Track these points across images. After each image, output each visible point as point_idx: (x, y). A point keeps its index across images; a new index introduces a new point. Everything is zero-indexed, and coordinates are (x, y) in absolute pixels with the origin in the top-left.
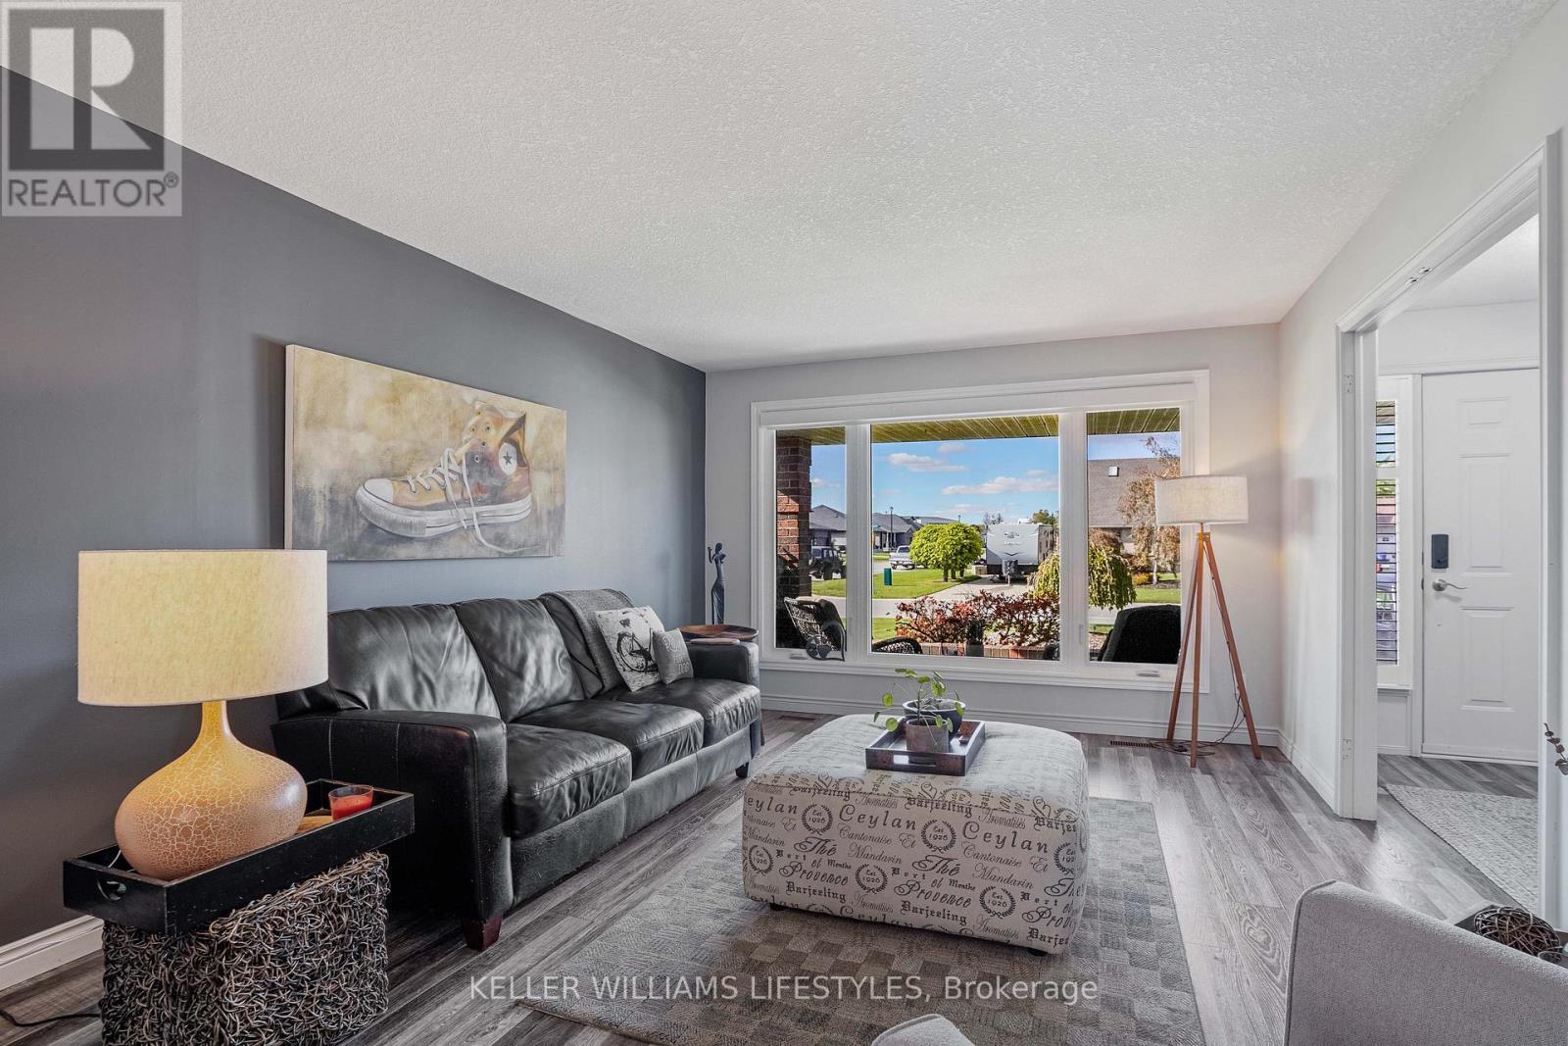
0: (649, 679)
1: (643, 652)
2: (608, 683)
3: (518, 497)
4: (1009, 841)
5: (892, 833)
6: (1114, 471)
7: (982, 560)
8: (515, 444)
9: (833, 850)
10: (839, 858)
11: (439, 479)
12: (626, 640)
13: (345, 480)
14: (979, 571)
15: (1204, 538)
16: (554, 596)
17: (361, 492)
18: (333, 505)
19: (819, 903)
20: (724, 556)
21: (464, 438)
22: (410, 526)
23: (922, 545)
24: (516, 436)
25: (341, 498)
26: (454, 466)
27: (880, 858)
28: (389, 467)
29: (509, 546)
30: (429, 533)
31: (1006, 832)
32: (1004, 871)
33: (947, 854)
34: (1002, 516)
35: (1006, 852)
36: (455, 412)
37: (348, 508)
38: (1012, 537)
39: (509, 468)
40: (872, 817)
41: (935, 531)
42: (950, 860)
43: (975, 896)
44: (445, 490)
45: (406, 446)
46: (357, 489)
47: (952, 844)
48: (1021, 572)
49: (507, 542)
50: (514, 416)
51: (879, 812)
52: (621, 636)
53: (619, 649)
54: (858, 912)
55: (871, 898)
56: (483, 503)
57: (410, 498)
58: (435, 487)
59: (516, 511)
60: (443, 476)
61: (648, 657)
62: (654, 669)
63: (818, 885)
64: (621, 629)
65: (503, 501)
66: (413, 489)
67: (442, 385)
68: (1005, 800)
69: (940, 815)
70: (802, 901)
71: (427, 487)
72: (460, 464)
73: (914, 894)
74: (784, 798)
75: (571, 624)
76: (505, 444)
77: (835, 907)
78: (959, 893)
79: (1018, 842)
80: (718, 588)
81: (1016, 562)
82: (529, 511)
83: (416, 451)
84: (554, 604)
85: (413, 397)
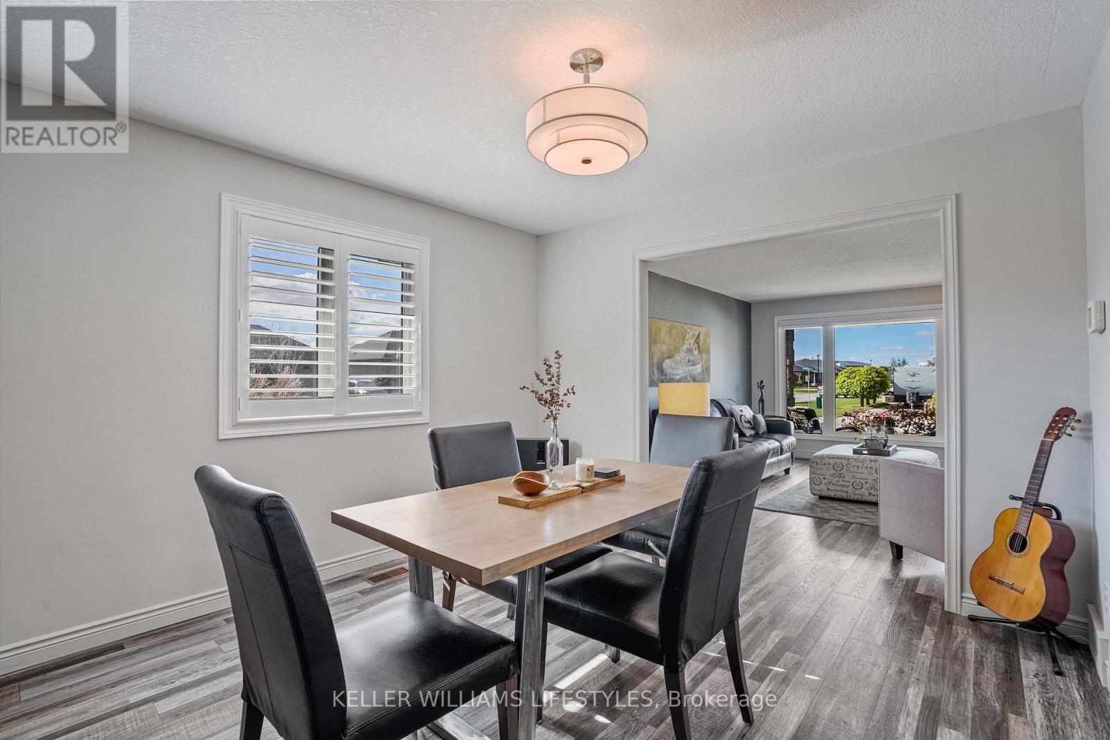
0: (753, 432)
1: (749, 422)
3: (699, 363)
5: (865, 471)
8: (698, 343)
9: (844, 476)
10: (846, 479)
11: (680, 358)
12: (743, 417)
16: (715, 401)
18: (658, 368)
19: (838, 494)
20: (764, 386)
21: (685, 343)
24: (698, 340)
26: (683, 353)
27: (861, 478)
36: (683, 334)
38: (914, 376)
39: (696, 352)
49: (696, 380)
50: (697, 333)
51: (860, 464)
52: (741, 416)
53: (741, 421)
54: (852, 497)
55: (857, 492)
56: (690, 366)
58: (679, 361)
59: (698, 369)
61: (751, 424)
62: (753, 428)
63: (838, 488)
64: (741, 413)
65: (695, 365)
67: (680, 325)
70: (832, 494)
74: (826, 461)
75: (723, 411)
76: (695, 344)
77: (844, 496)
80: (762, 401)
81: (917, 393)
82: (701, 369)
84: (715, 403)
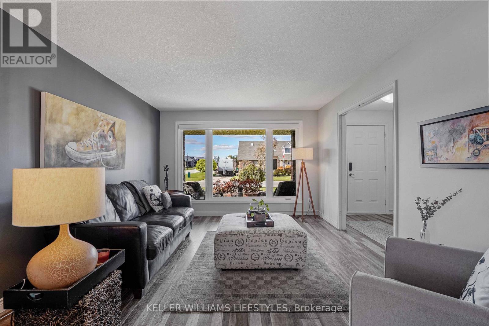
0: (161, 208)
1: (158, 199)
2: (148, 210)
3: (113, 149)
4: (292, 242)
5: (261, 244)
6: (252, 145)
7: (216, 170)
8: (112, 131)
9: (244, 251)
10: (246, 253)
11: (91, 143)
12: (153, 196)
13: (62, 142)
14: (216, 173)
15: (303, 163)
16: (127, 182)
17: (67, 147)
18: (57, 152)
19: (239, 266)
20: (168, 169)
21: (98, 129)
22: (81, 159)
23: (199, 165)
24: (112, 129)
25: (61, 148)
26: (95, 138)
27: (258, 251)
28: (76, 138)
29: (110, 166)
30: (88, 162)
31: (291, 239)
32: (291, 249)
33: (276, 247)
34: (219, 157)
35: (291, 245)
36: (95, 119)
37: (63, 152)
38: (226, 163)
39: (110, 140)
40: (255, 240)
41: (203, 161)
42: (277, 249)
43: (283, 257)
44: (92, 146)
45: (81, 131)
46: (66, 145)
47: (277, 245)
48: (229, 173)
49: (110, 165)
50: (112, 122)
51: (257, 238)
52: (151, 195)
53: (151, 199)
54: (251, 267)
55: (255, 262)
56: (103, 151)
57: (82, 149)
58: (90, 146)
59: (112, 154)
60: (92, 142)
61: (160, 201)
62: (162, 204)
63: (240, 261)
64: (151, 192)
65: (110, 151)
66: (83, 146)
67: (92, 110)
68: (289, 231)
69: (274, 237)
70: (234, 267)
71: (87, 145)
72: (97, 137)
73: (267, 259)
74: (229, 238)
75: (134, 191)
76: (109, 131)
77: (244, 266)
78: (279, 257)
79: (294, 241)
80: (166, 179)
81: (227, 170)
82: (116, 154)
83: (84, 133)
84: (128, 185)
85: (83, 114)
